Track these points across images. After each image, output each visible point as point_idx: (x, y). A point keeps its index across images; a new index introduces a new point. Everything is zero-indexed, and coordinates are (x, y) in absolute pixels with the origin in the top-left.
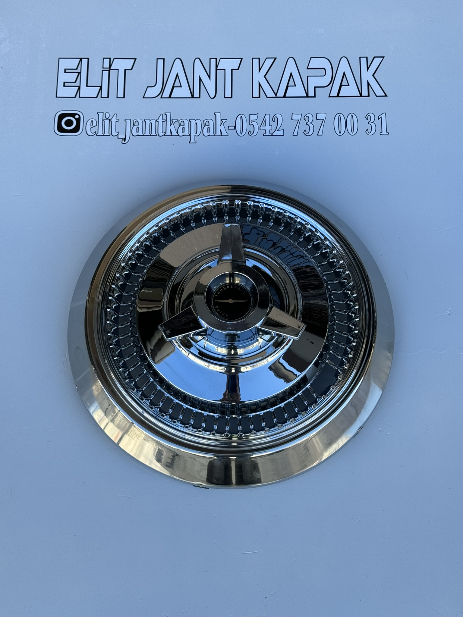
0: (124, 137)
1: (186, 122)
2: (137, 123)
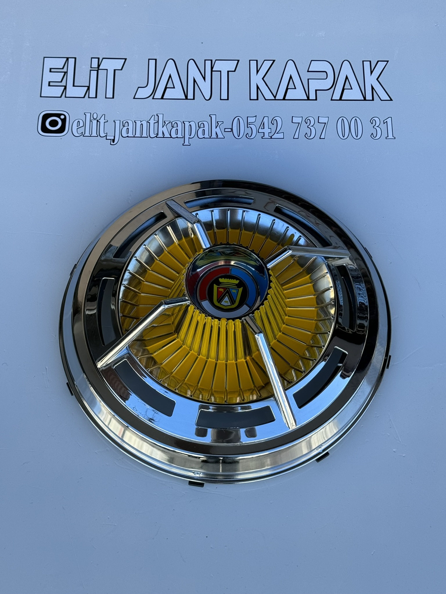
0: (113, 138)
1: (179, 124)
2: (127, 124)
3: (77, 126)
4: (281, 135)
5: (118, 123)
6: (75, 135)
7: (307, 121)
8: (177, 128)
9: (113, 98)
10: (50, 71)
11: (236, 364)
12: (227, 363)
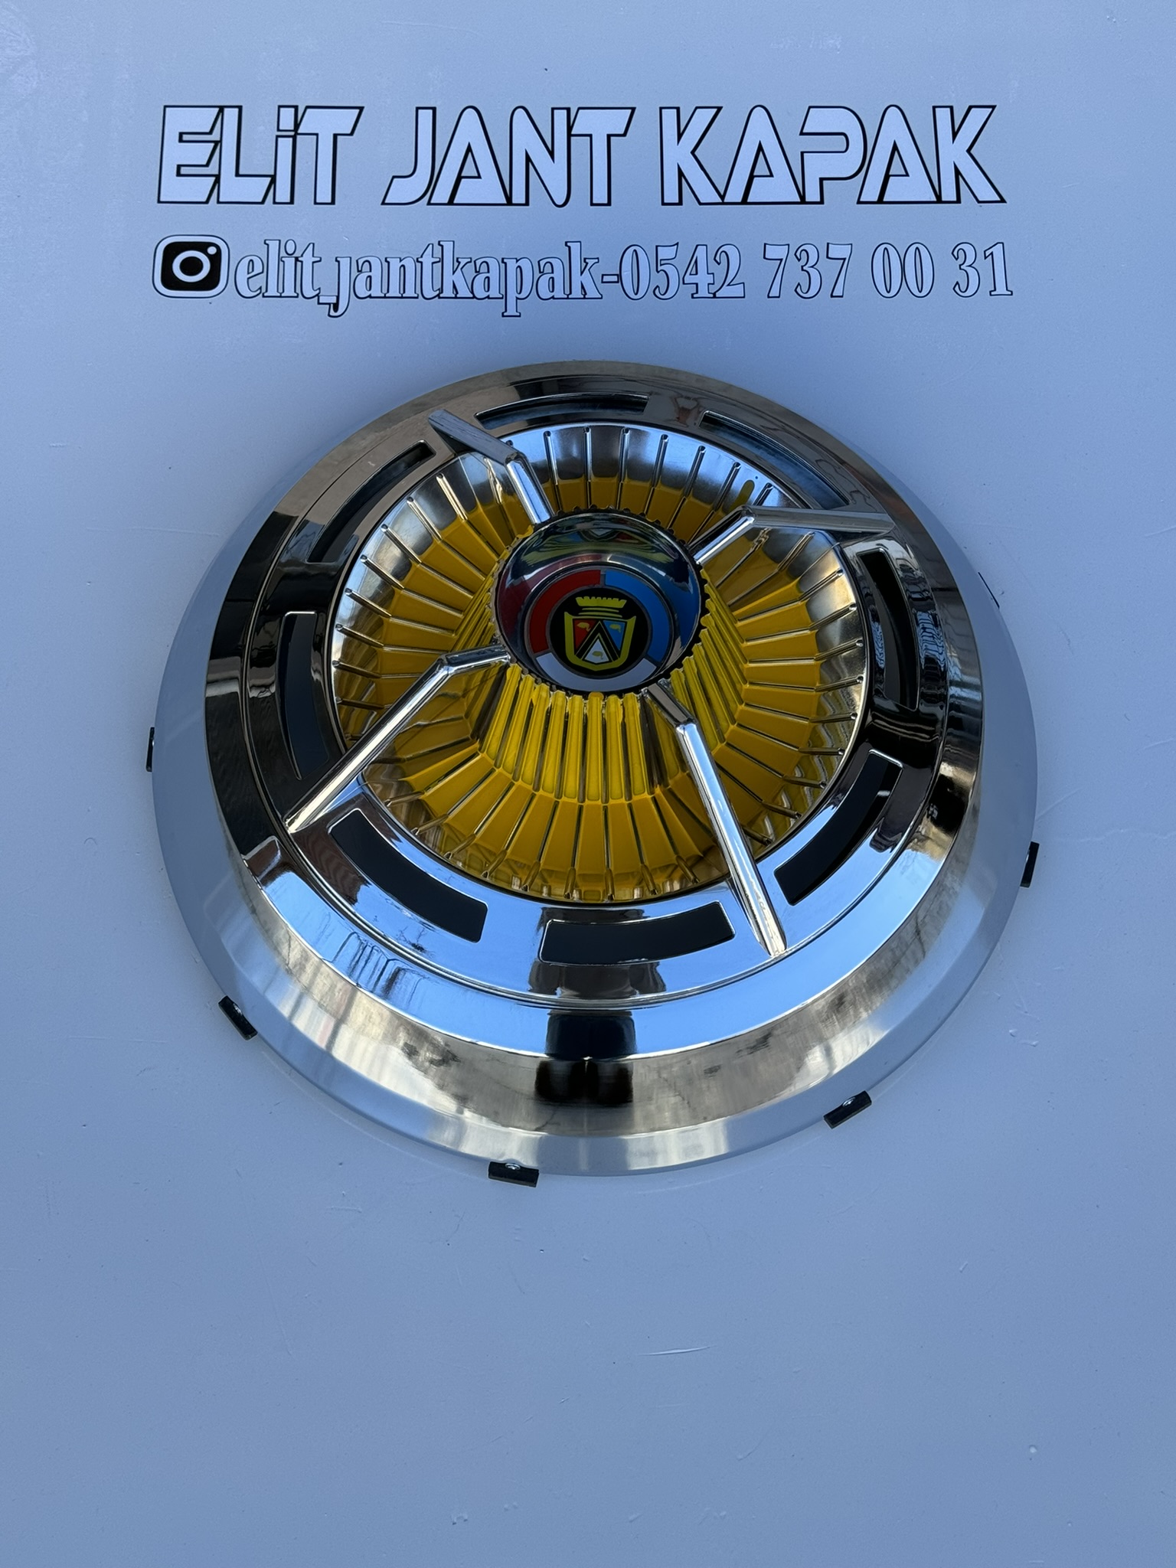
0: (335, 301)
1: (493, 264)
2: (366, 266)
3: (248, 273)
4: (738, 291)
5: (344, 262)
6: (242, 294)
7: (800, 254)
8: (487, 275)
9: (333, 202)
10: (181, 140)
11: (630, 806)
12: (606, 807)
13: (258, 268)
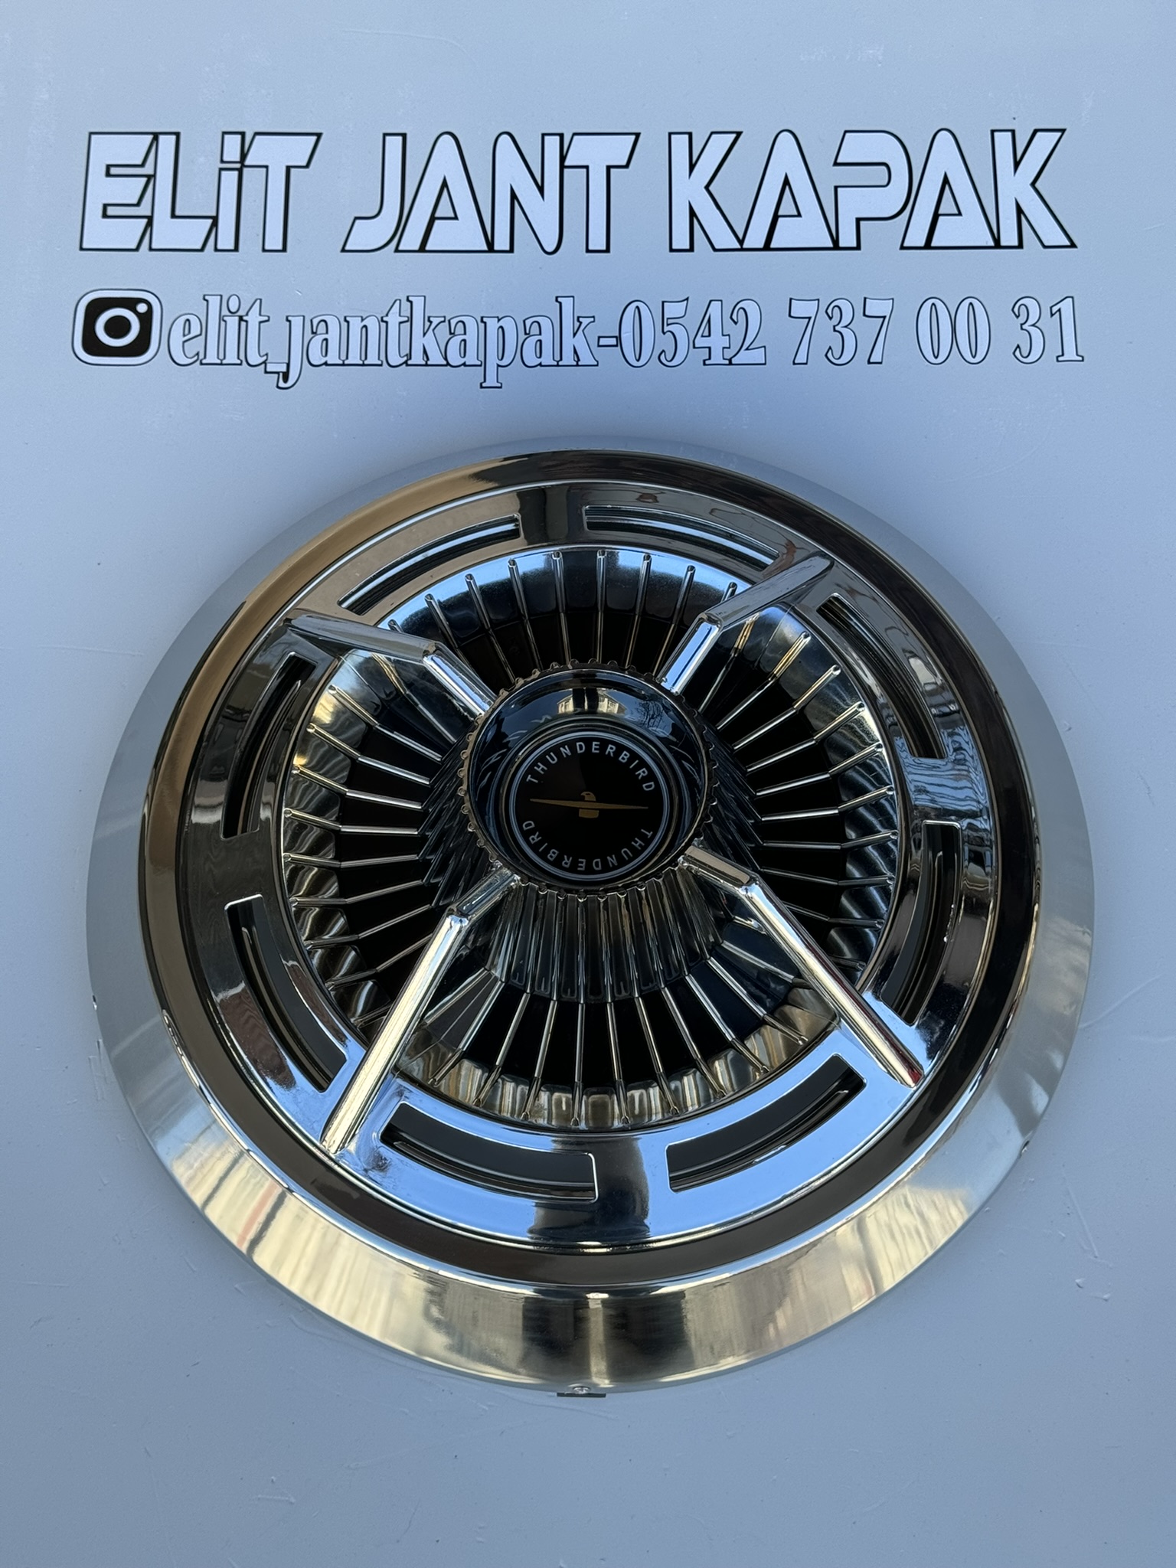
0: (284, 370)
1: (471, 324)
2: (322, 328)
3: (184, 335)
4: (757, 355)
5: (297, 323)
6: (177, 361)
7: (832, 311)
8: (464, 337)
9: (284, 249)
10: (108, 174)
13: (196, 330)
